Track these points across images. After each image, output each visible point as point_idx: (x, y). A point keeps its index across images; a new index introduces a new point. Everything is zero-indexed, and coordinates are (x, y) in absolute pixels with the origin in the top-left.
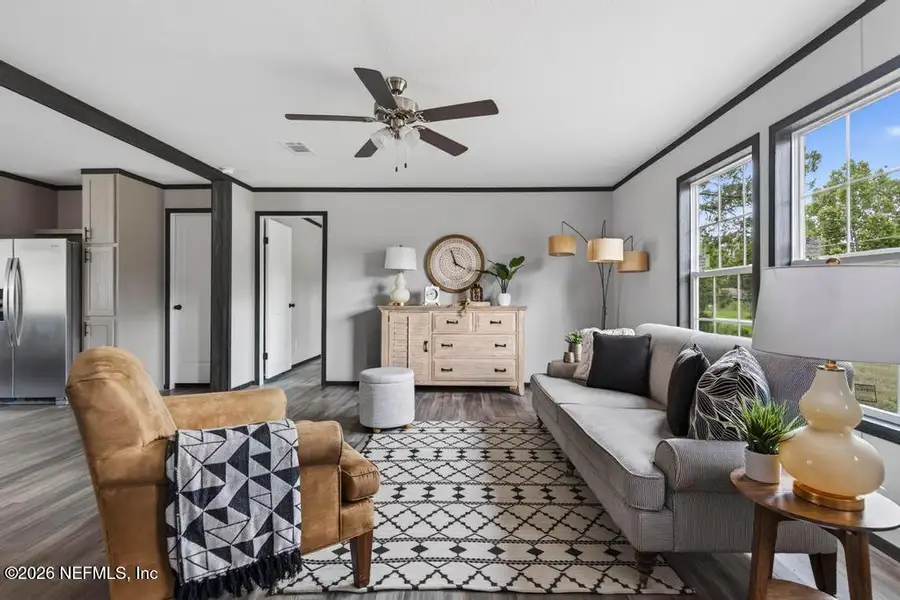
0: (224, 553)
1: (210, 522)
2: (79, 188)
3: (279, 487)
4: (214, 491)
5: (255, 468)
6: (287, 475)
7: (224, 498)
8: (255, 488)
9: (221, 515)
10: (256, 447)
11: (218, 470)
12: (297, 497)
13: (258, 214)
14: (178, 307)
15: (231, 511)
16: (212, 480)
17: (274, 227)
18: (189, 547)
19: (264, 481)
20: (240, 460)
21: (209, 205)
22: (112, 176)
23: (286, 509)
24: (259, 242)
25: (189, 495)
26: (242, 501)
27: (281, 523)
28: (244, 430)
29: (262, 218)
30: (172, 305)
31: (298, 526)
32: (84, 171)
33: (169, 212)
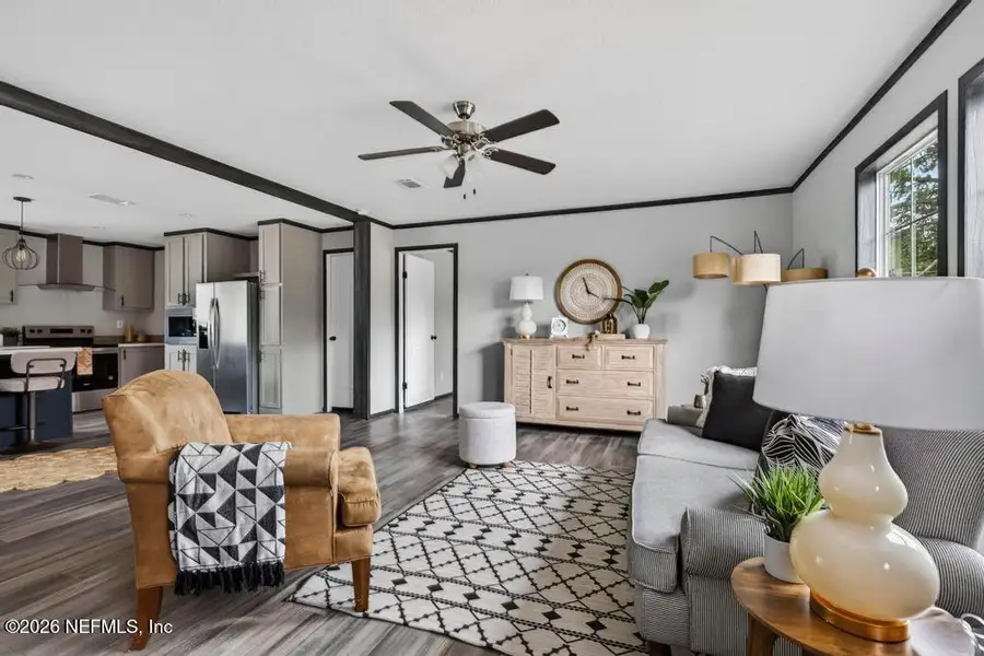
0: (214, 552)
1: (201, 524)
2: (256, 238)
3: (263, 503)
4: (205, 497)
5: (243, 483)
6: (272, 493)
7: (214, 505)
8: (240, 500)
9: (209, 518)
10: (245, 464)
11: (210, 479)
12: (281, 515)
13: (398, 250)
14: (333, 339)
15: (218, 517)
16: (204, 487)
17: (412, 261)
18: (184, 542)
19: (250, 495)
20: (229, 474)
21: (351, 246)
22: (277, 225)
23: (269, 522)
24: (399, 276)
25: (184, 497)
26: (229, 509)
27: (265, 535)
28: (239, 448)
29: (401, 254)
30: (328, 337)
31: (282, 541)
32: (260, 223)
33: (326, 252)
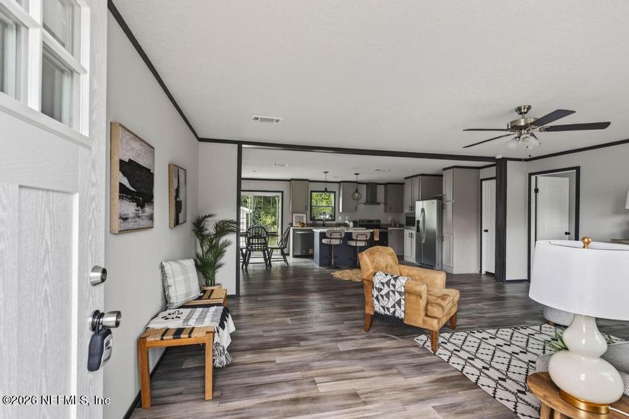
0: (383, 308)
1: (380, 298)
3: (398, 297)
4: (381, 290)
5: (392, 288)
6: (400, 293)
7: (383, 292)
8: (391, 293)
9: (382, 296)
10: (392, 282)
11: (383, 284)
12: (403, 302)
14: (485, 231)
15: (385, 297)
16: (381, 287)
18: (376, 302)
19: (393, 292)
20: (388, 283)
22: (451, 170)
23: (399, 303)
25: (376, 288)
26: (388, 295)
27: (397, 307)
28: (392, 276)
31: (403, 311)
32: (443, 170)
